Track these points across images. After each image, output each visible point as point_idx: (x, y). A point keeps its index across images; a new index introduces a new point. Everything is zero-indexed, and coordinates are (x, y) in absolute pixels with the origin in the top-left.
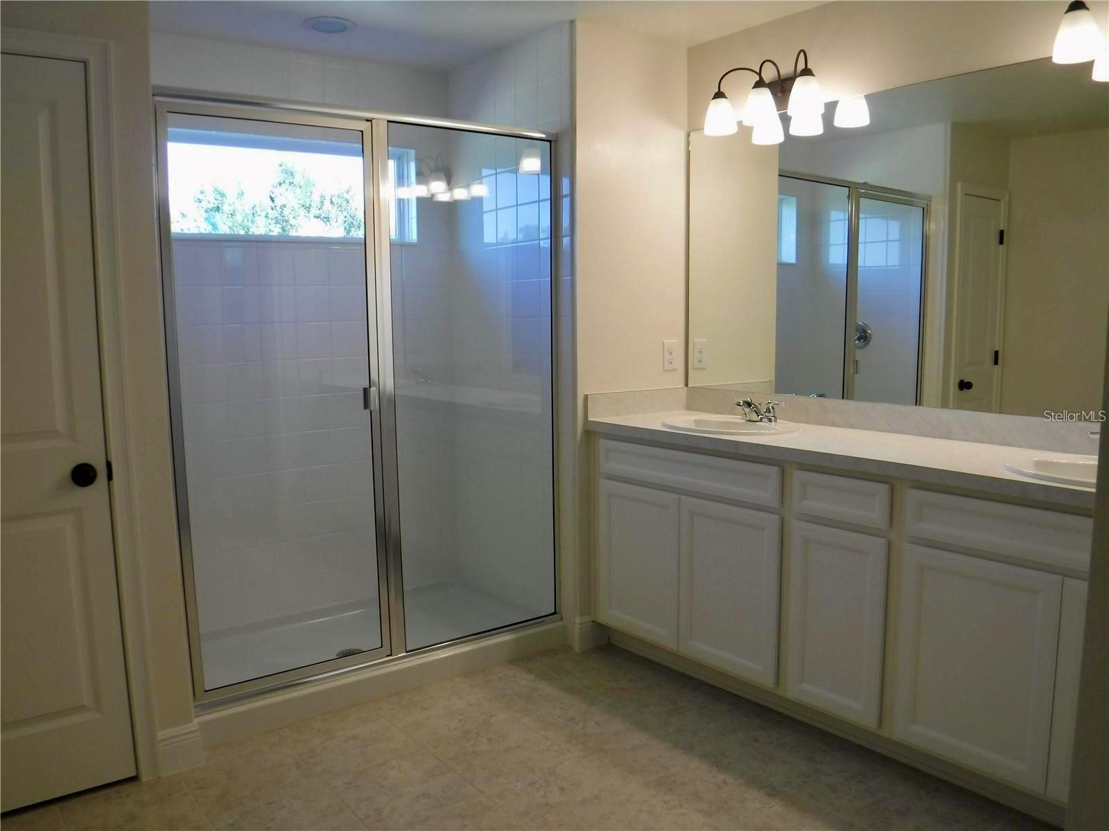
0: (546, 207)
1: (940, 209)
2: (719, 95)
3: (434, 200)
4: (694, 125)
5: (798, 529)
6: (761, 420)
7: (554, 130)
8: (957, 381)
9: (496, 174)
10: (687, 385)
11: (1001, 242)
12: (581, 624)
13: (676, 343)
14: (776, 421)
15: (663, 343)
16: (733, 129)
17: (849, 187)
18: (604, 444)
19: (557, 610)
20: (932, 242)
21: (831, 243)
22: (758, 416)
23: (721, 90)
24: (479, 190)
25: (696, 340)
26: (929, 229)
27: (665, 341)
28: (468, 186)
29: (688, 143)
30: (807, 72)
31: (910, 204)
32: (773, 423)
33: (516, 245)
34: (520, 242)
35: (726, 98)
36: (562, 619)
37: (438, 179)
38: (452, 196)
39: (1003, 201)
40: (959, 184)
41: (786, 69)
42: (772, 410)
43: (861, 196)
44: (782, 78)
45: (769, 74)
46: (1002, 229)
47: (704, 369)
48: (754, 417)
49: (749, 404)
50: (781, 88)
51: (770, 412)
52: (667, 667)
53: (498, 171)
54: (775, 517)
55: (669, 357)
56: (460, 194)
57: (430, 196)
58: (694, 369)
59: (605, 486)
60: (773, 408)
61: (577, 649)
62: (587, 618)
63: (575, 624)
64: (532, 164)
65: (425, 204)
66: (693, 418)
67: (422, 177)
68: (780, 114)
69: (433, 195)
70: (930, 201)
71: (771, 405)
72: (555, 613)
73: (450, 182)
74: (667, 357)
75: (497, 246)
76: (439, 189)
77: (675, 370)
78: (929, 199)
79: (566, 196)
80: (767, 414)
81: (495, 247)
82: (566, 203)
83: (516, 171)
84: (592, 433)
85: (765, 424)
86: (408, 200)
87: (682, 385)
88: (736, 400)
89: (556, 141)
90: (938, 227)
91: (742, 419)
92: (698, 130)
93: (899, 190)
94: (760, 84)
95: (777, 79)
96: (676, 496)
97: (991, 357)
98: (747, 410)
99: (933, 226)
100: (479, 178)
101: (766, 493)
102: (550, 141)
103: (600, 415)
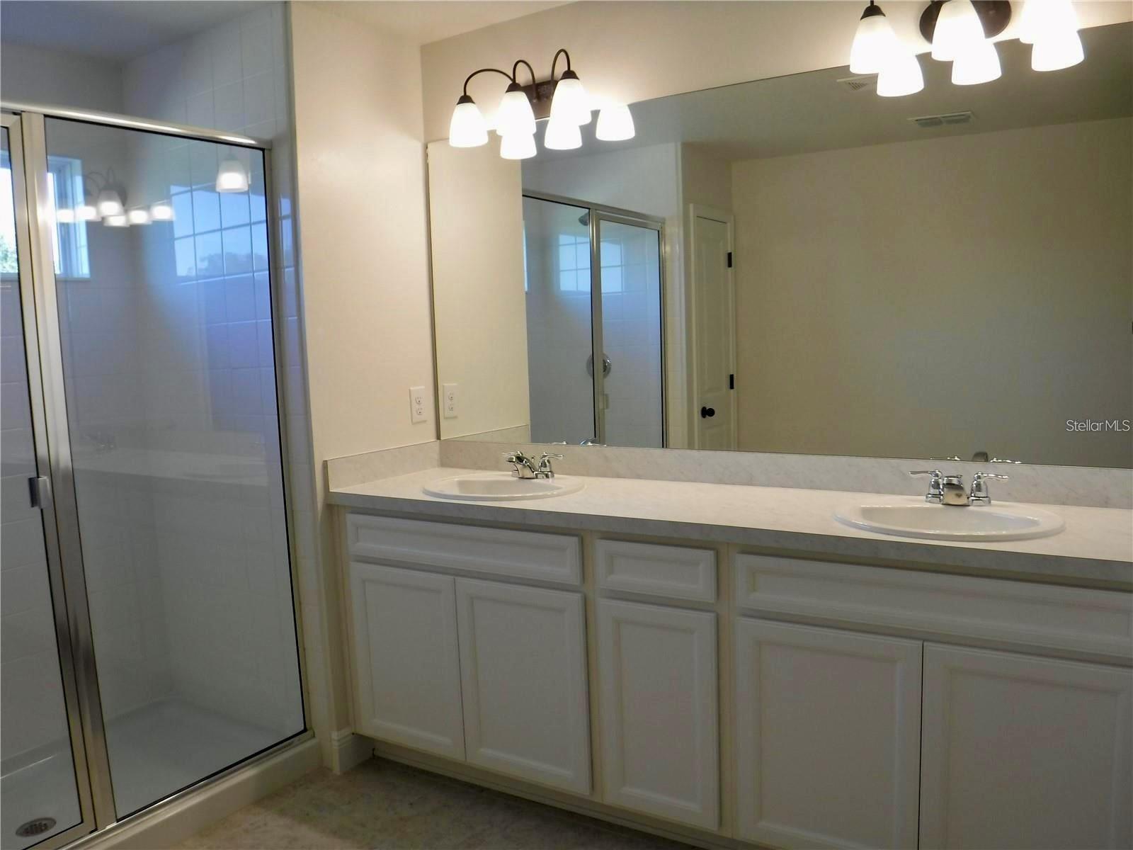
0: (261, 231)
1: (674, 231)
2: (465, 99)
3: (106, 224)
4: (433, 133)
5: (606, 609)
6: (537, 478)
7: (267, 135)
8: (700, 409)
9: (191, 191)
10: (438, 437)
11: (730, 265)
12: (339, 740)
13: (423, 389)
14: (553, 476)
15: (410, 390)
16: (483, 140)
17: (589, 209)
18: (351, 519)
19: (308, 727)
20: (668, 264)
21: (561, 269)
22: (533, 472)
23: (467, 94)
24: (162, 212)
25: (445, 385)
26: (665, 252)
27: (411, 388)
28: (147, 208)
29: (426, 156)
30: (570, 74)
31: (644, 226)
32: (550, 480)
33: (222, 278)
34: (228, 275)
35: (473, 102)
36: (314, 736)
37: (110, 198)
38: (128, 220)
39: (729, 224)
40: (691, 206)
41: (542, 73)
42: (547, 464)
43: (600, 218)
44: (537, 82)
45: (523, 77)
46: (729, 251)
47: (455, 417)
48: (528, 473)
49: (520, 459)
50: (540, 93)
51: (545, 466)
52: (450, 779)
53: (194, 187)
54: (576, 597)
55: (417, 406)
56: (138, 217)
57: (100, 220)
58: (446, 418)
59: (357, 571)
60: (548, 461)
61: (337, 769)
62: (346, 732)
63: (332, 740)
64: (233, 180)
65: (96, 229)
66: (456, 479)
67: (91, 197)
68: (537, 123)
69: (103, 219)
70: (664, 223)
71: (546, 459)
72: (305, 730)
73: (126, 202)
74: (415, 406)
75: (197, 280)
76: (111, 211)
77: (425, 421)
78: (663, 221)
79: (285, 217)
80: (543, 469)
81: (194, 282)
82: (286, 226)
83: (212, 188)
84: (336, 508)
85: (541, 481)
86: (75, 224)
87: (433, 439)
88: (506, 456)
89: (270, 150)
90: (673, 249)
91: (512, 476)
92: (442, 140)
93: (635, 213)
94: (514, 87)
95: (532, 83)
96: (449, 578)
97: (726, 382)
98: (519, 466)
99: (668, 249)
100: (166, 198)
101: (566, 570)
102: (263, 150)
103: (344, 485)
